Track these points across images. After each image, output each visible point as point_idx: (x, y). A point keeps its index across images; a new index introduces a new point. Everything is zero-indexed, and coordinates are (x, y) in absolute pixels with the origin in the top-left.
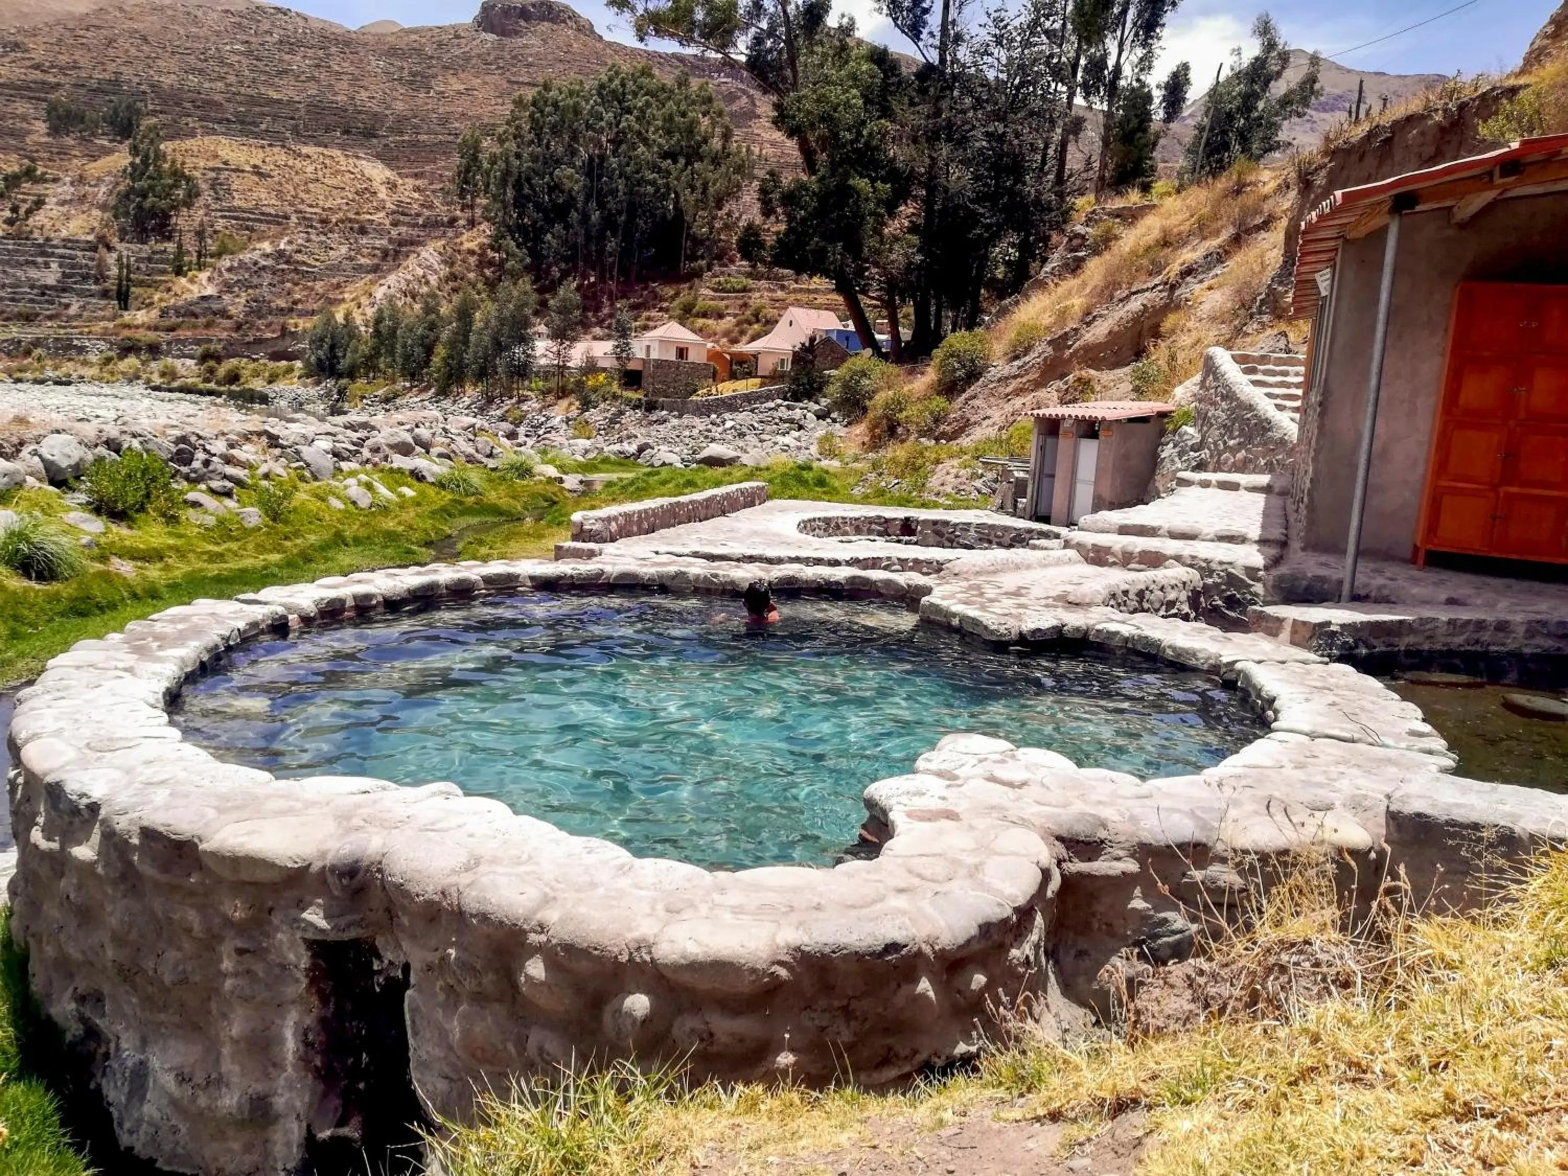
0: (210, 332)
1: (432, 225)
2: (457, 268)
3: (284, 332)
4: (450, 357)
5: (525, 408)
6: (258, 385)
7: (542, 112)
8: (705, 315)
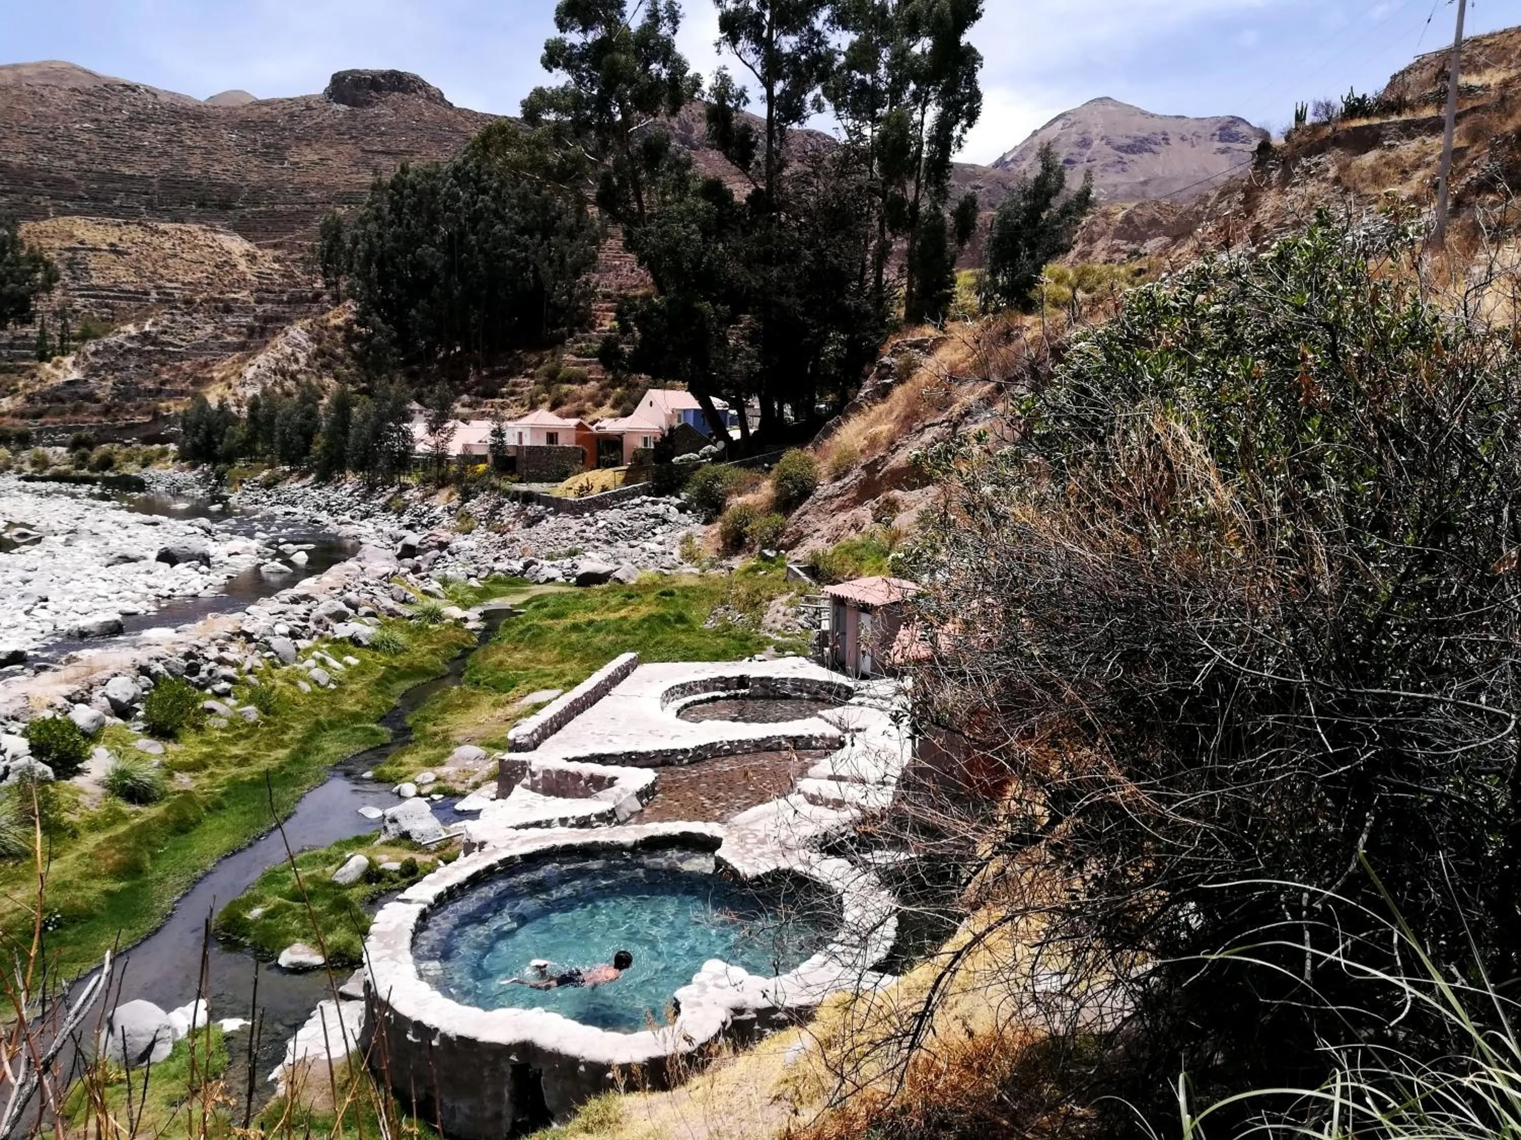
0: (79, 418)
1: (296, 301)
2: (325, 345)
3: (156, 415)
4: (330, 445)
5: (407, 497)
6: (132, 470)
7: (400, 194)
8: (569, 381)
